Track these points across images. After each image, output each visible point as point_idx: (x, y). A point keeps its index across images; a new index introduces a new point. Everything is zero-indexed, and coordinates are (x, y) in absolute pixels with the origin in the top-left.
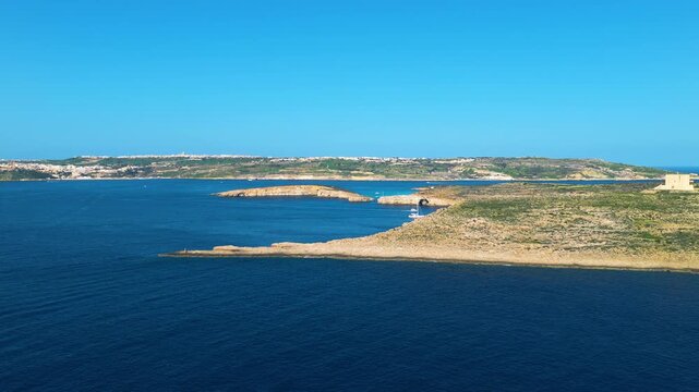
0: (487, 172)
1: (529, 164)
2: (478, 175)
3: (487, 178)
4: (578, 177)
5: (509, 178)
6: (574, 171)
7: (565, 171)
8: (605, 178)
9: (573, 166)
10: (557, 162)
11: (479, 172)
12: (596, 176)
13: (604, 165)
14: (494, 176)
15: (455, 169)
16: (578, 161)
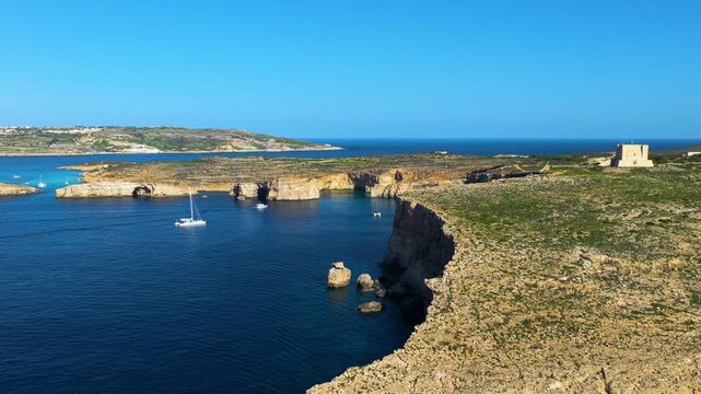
0: (126, 144)
1: (169, 135)
2: (115, 147)
3: (128, 151)
4: (230, 149)
5: (156, 151)
6: (224, 142)
7: (214, 143)
8: (254, 149)
9: (218, 137)
10: (200, 132)
11: (116, 143)
12: (247, 147)
13: (248, 136)
14: (136, 149)
15: (84, 140)
16: (222, 132)
